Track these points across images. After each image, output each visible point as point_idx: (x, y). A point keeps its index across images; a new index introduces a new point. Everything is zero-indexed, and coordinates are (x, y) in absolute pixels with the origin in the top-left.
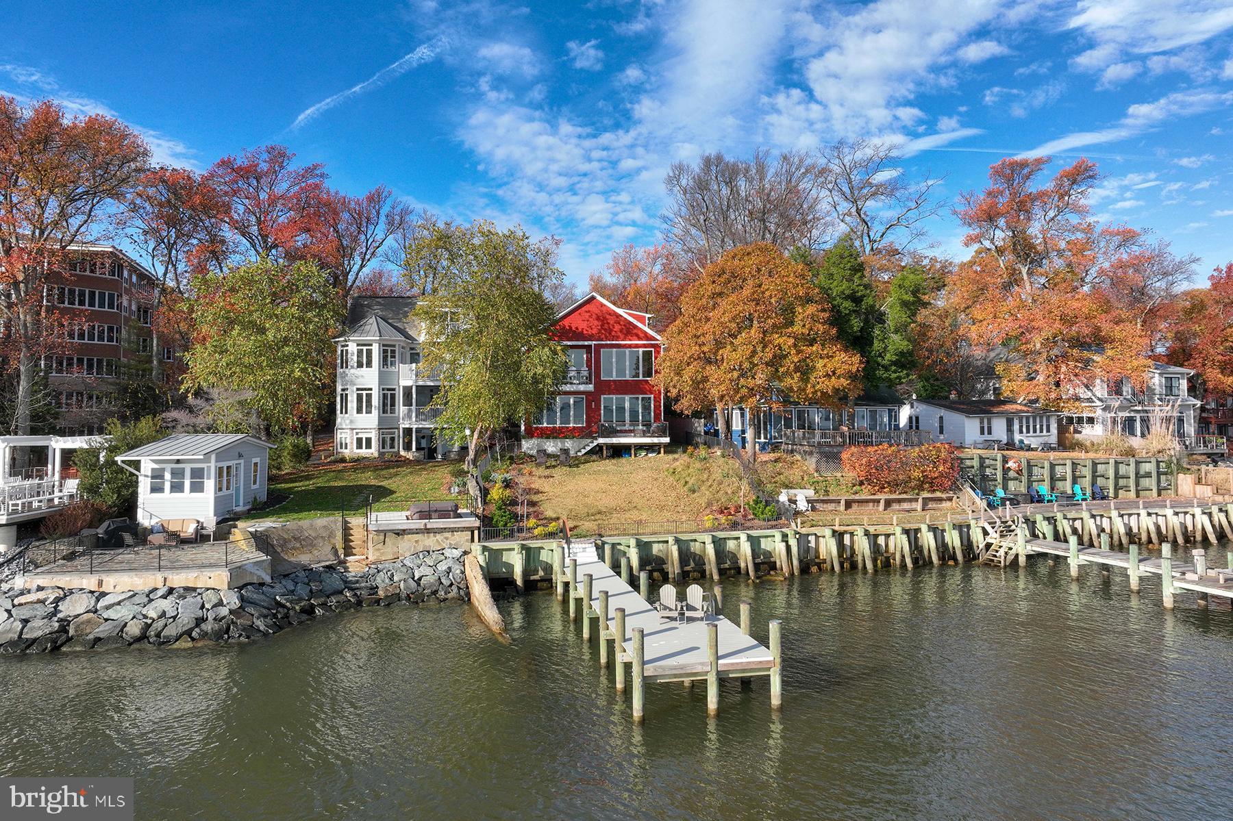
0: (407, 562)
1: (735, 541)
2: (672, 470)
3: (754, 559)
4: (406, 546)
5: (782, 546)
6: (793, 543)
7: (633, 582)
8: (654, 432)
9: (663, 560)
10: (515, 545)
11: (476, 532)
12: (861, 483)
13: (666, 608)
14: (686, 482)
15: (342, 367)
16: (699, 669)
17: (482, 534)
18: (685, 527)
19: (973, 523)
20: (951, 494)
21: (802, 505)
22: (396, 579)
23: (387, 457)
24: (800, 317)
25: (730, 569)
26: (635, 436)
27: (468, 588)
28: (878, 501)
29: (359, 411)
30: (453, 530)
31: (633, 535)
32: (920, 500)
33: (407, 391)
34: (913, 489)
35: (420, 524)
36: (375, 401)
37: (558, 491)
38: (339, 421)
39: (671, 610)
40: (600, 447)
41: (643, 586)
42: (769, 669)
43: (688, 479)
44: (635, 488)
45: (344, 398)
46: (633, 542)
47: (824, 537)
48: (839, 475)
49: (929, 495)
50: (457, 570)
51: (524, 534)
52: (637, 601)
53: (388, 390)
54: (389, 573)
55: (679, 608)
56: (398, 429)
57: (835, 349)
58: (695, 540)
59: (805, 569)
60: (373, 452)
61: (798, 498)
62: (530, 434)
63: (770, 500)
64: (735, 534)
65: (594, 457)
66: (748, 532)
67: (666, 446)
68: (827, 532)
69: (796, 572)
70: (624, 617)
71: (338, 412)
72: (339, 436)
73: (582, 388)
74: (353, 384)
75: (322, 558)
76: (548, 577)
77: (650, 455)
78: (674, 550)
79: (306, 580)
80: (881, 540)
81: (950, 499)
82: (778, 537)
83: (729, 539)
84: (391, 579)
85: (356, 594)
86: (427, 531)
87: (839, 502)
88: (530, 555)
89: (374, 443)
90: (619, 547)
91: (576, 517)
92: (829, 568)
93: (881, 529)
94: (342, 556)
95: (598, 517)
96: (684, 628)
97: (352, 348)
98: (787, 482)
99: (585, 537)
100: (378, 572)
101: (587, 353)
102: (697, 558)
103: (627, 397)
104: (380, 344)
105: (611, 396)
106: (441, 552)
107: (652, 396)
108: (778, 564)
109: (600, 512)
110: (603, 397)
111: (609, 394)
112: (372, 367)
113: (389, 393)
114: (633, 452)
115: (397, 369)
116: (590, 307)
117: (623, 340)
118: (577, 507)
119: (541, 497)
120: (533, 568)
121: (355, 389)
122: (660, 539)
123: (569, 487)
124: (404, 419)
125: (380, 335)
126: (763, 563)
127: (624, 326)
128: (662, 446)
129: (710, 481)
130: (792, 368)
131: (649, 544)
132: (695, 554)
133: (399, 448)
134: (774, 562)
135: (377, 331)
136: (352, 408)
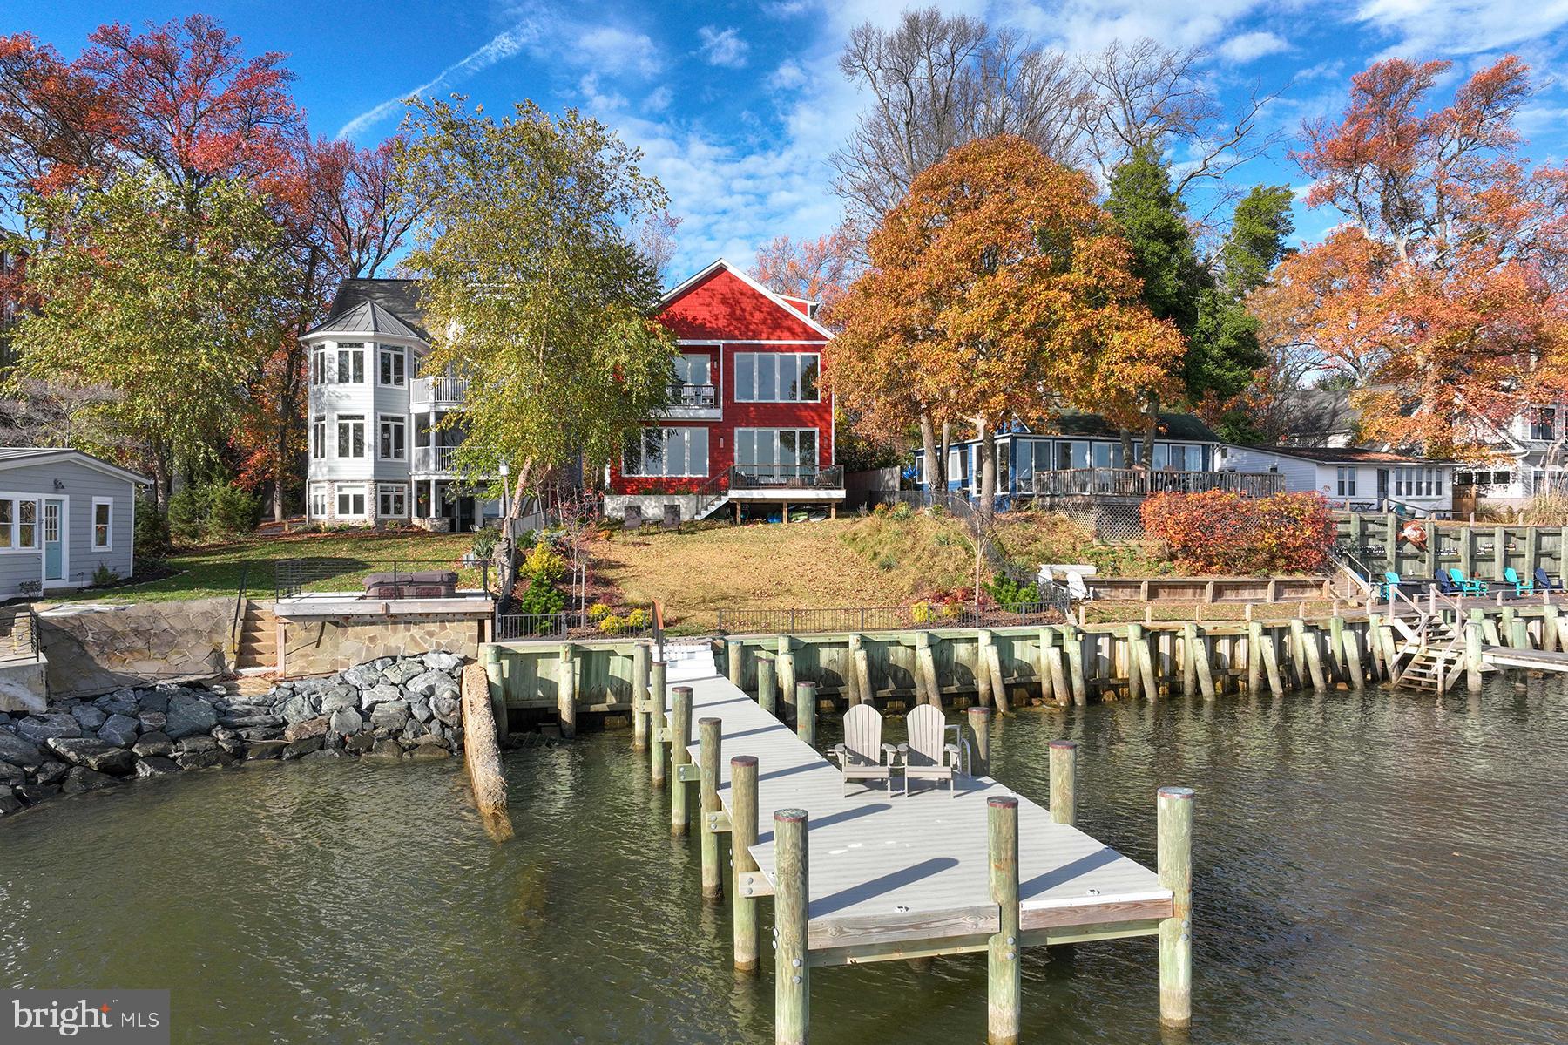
0: (351, 679)
1: (968, 646)
2: (850, 536)
3: (1003, 677)
4: (350, 648)
5: (1054, 654)
6: (1073, 648)
7: (783, 712)
8: (819, 481)
9: (839, 677)
10: (560, 646)
11: (488, 623)
12: (1173, 557)
13: (857, 759)
14: (876, 554)
15: (316, 383)
16: (968, 926)
17: (498, 625)
18: (876, 621)
19: (1374, 620)
20: (1319, 577)
21: (1077, 590)
22: (325, 707)
23: (389, 526)
24: (1082, 257)
25: (959, 695)
26: (788, 489)
27: (461, 724)
28: (1203, 586)
29: (343, 452)
30: (443, 618)
31: (783, 632)
32: (1271, 586)
33: (422, 421)
34: (1259, 568)
35: (375, 606)
36: (369, 437)
37: (653, 564)
38: (312, 469)
39: (869, 763)
40: (731, 505)
41: (804, 716)
42: (1156, 922)
43: (877, 549)
44: (788, 561)
45: (320, 432)
46: (783, 644)
47: (1125, 639)
48: (1133, 543)
49: (1286, 578)
50: (445, 691)
51: (579, 630)
52: (793, 746)
53: (394, 419)
54: (313, 697)
55: (890, 759)
56: (409, 483)
57: (1140, 316)
58: (897, 643)
59: (1093, 696)
60: (367, 518)
61: (1069, 578)
62: (620, 487)
63: (1024, 579)
64: (969, 632)
65: (722, 522)
66: (993, 629)
67: (839, 503)
68: (1133, 631)
69: (1079, 700)
70: (755, 780)
71: (311, 455)
72: (313, 493)
73: (703, 414)
74: (332, 407)
75: (188, 669)
76: (623, 707)
77: (813, 520)
78: (860, 659)
79: (132, 708)
80: (1223, 647)
81: (1319, 585)
82: (1046, 636)
83: (957, 640)
84: (316, 708)
85: (238, 736)
86: (393, 619)
87: (1137, 585)
88: (591, 665)
89: (368, 505)
90: (757, 653)
91: (682, 605)
92: (1134, 694)
93: (1226, 627)
94: (232, 667)
95: (721, 604)
96: (904, 805)
97: (331, 349)
98: (1048, 553)
99: (694, 634)
100: (294, 695)
101: (712, 360)
102: (900, 675)
103: (776, 432)
104: (375, 344)
105: (750, 429)
106: (418, 659)
107: (817, 429)
108: (1045, 686)
109: (725, 597)
110: (737, 430)
111: (747, 426)
112: (362, 381)
113: (392, 424)
114: (785, 514)
115: (405, 387)
116: (715, 284)
117: (768, 339)
118: (684, 589)
119: (622, 572)
120: (595, 691)
121: (336, 417)
122: (834, 640)
123: (674, 559)
124: (417, 467)
125: (376, 330)
126: (1017, 685)
127: (769, 313)
128: (833, 504)
129: (918, 552)
130: (1068, 343)
131: (813, 649)
132: (896, 668)
133: (410, 513)
134: (1040, 684)
135: (372, 325)
136: (332, 447)
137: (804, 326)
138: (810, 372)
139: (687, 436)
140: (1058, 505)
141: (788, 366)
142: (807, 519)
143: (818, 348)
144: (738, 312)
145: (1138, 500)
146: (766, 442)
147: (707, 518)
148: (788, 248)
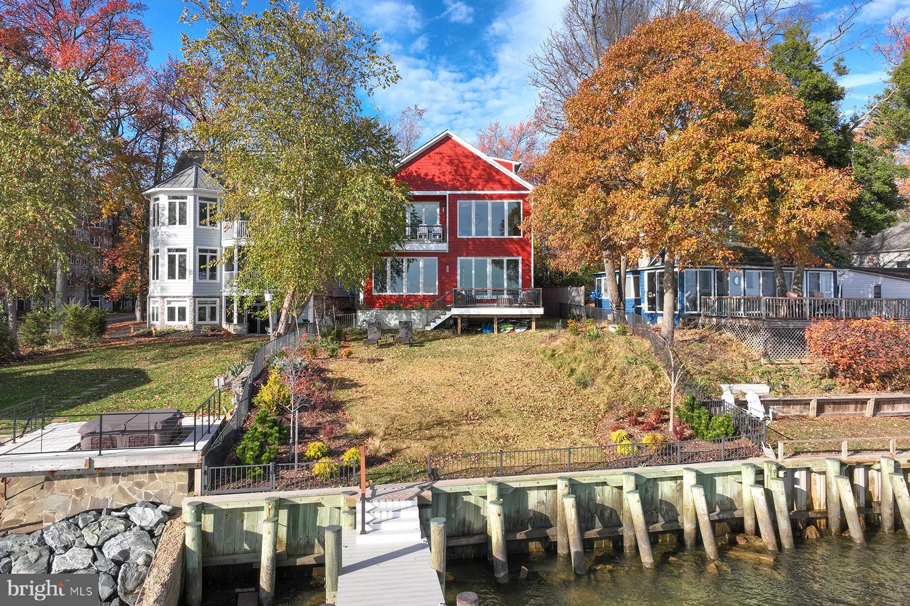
1: (672, 483)
3: (709, 513)
4: (55, 501)
5: (758, 494)
8: (523, 301)
9: (547, 521)
10: (264, 501)
11: (198, 473)
12: (833, 375)
14: (573, 371)
15: (154, 225)
17: (209, 477)
21: (756, 410)
23: (204, 330)
24: (764, 112)
25: (666, 533)
26: (498, 306)
28: (864, 402)
29: (171, 275)
30: (152, 470)
31: (492, 474)
33: (229, 253)
35: (78, 462)
36: (190, 265)
37: (381, 384)
38: (151, 288)
40: (454, 319)
43: (574, 366)
44: (498, 377)
45: (156, 260)
46: (492, 492)
47: (822, 473)
48: (796, 361)
53: (209, 251)
56: (220, 297)
58: (604, 484)
59: (798, 535)
60: (188, 324)
61: (747, 398)
62: (370, 303)
63: (711, 404)
64: (671, 469)
65: (447, 333)
66: (697, 467)
67: (538, 319)
68: (830, 464)
71: (151, 277)
72: (151, 306)
73: (433, 247)
74: (164, 243)
77: (518, 331)
78: (569, 507)
82: (748, 476)
83: (662, 479)
87: (807, 403)
88: (297, 517)
89: (189, 315)
92: (835, 528)
97: (164, 201)
98: (725, 373)
99: (403, 480)
101: (441, 206)
102: (607, 514)
103: (489, 260)
104: (195, 196)
105: (469, 258)
106: (122, 513)
107: (520, 258)
108: (749, 523)
109: (440, 423)
110: (459, 259)
111: (467, 256)
112: (186, 224)
113: (208, 255)
114: (495, 326)
115: (219, 228)
116: (442, 149)
117: (483, 190)
118: (404, 413)
119: (352, 393)
120: (302, 542)
121: (166, 251)
122: (542, 484)
123: (400, 377)
124: (225, 286)
125: (196, 186)
126: (720, 521)
127: (484, 171)
128: (534, 319)
129: (609, 370)
130: (755, 191)
131: (521, 493)
132: (603, 508)
133: (221, 320)
134: (742, 519)
135: (193, 182)
136: (163, 272)
137: (511, 180)
138: (515, 213)
139: (421, 264)
140: (725, 326)
141: (498, 210)
142: (513, 330)
143: (523, 197)
144: (461, 170)
145: (799, 324)
146: (481, 268)
147: (435, 328)
148: (499, 129)
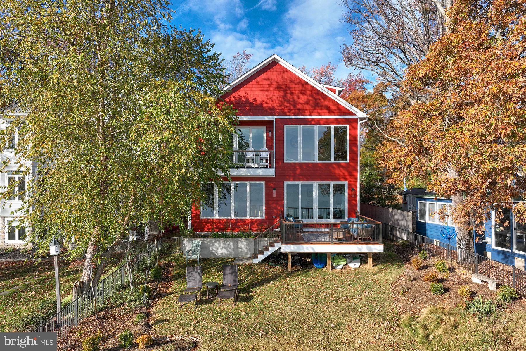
65: (276, 268)
67: (377, 258)
73: (261, 172)
101: (267, 132)
105: (296, 182)
111: (294, 180)
116: (270, 74)
117: (310, 115)
127: (312, 96)
137: (337, 105)
138: (340, 135)
139: (248, 188)
142: (347, 265)
143: (349, 121)
144: (289, 95)
146: (308, 193)
147: (264, 261)
